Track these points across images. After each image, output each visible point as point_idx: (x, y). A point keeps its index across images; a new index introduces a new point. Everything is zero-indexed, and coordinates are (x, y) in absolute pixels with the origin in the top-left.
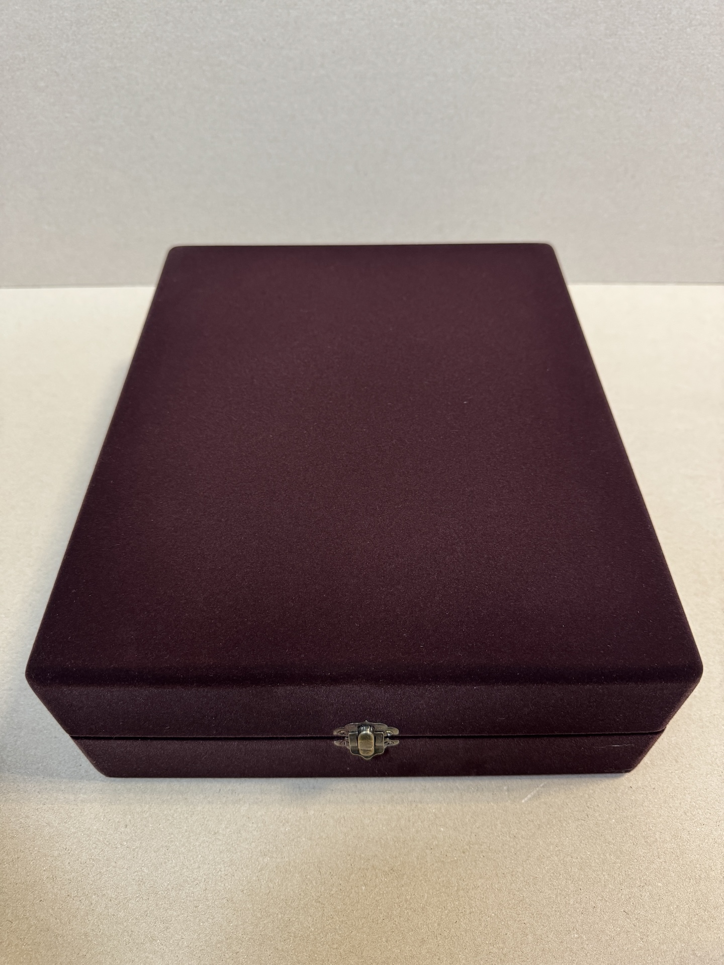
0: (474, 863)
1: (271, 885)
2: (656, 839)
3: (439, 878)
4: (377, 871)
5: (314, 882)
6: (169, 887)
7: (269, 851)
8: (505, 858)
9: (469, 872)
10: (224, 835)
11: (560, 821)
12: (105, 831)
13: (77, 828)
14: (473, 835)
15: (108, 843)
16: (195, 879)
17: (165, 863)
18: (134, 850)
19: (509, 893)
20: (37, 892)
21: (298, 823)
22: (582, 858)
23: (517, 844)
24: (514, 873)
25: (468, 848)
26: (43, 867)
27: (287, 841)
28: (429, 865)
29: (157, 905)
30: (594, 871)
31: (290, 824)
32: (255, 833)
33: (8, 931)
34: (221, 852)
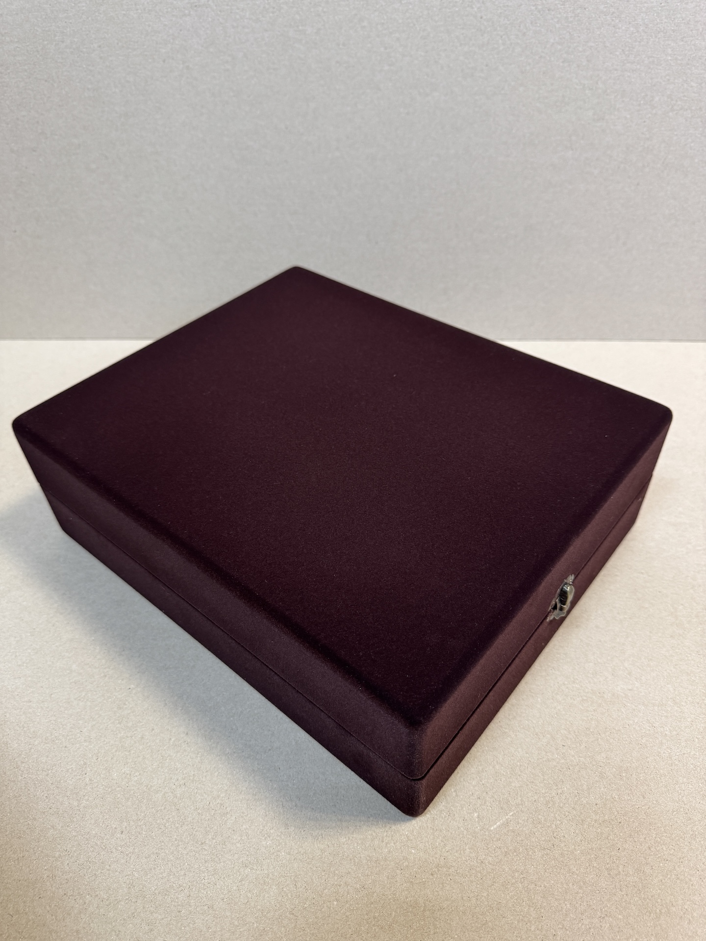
0: (441, 886)
1: (249, 895)
2: (619, 872)
3: (407, 898)
4: (349, 887)
5: (289, 895)
6: (157, 892)
7: (250, 862)
8: (472, 882)
9: (436, 893)
10: (210, 846)
11: (526, 849)
12: (103, 836)
13: (78, 832)
14: (442, 858)
15: (104, 848)
16: (180, 886)
17: (154, 869)
18: (127, 855)
19: (473, 917)
20: (37, 889)
21: (278, 838)
22: (545, 887)
23: (483, 869)
24: (479, 897)
25: (436, 870)
26: (45, 866)
27: (267, 855)
28: (398, 884)
29: (144, 908)
30: (556, 899)
31: (271, 838)
32: (238, 845)
33: (8, 924)
34: (206, 862)
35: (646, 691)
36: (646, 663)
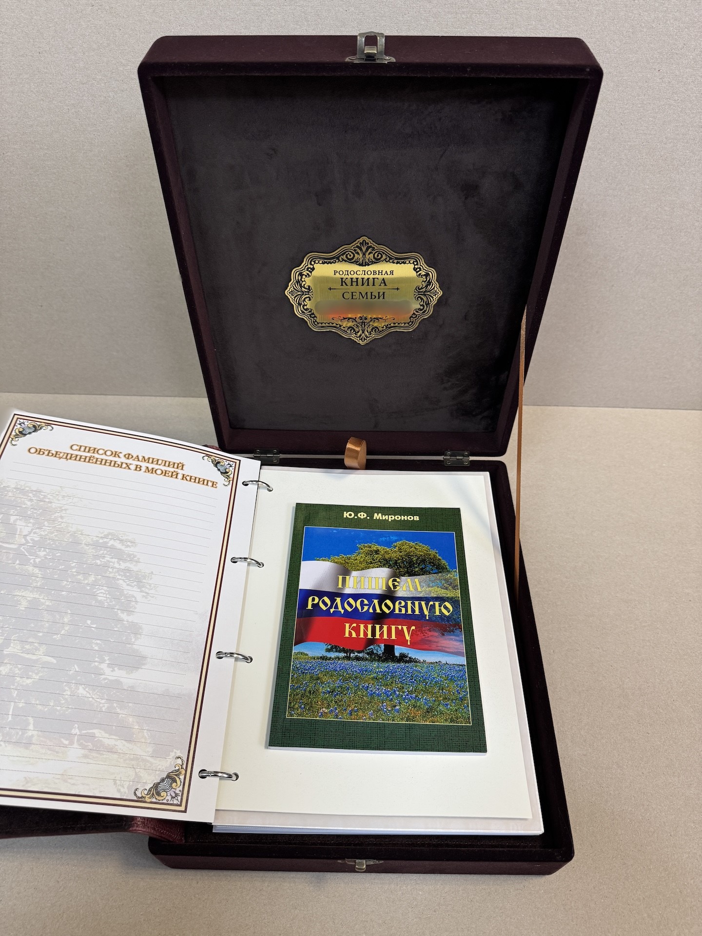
0: (442, 920)
2: (572, 907)
4: (374, 923)
8: (464, 916)
9: (438, 926)
11: (504, 890)
14: (442, 898)
17: (226, 912)
24: (469, 928)
25: (438, 908)
28: (410, 920)
34: (265, 905)
35: (597, 756)
36: (598, 732)
